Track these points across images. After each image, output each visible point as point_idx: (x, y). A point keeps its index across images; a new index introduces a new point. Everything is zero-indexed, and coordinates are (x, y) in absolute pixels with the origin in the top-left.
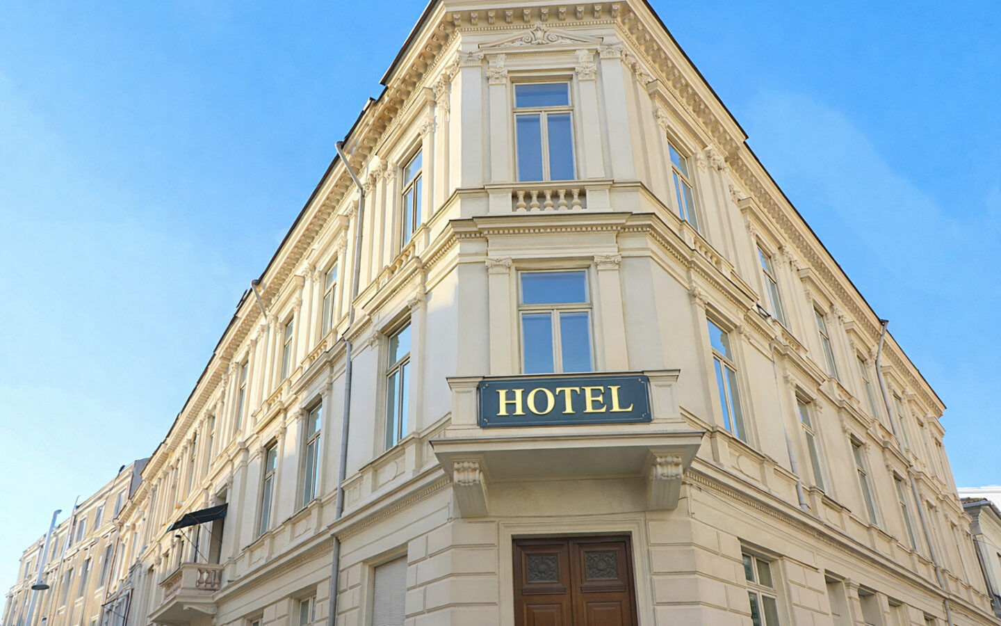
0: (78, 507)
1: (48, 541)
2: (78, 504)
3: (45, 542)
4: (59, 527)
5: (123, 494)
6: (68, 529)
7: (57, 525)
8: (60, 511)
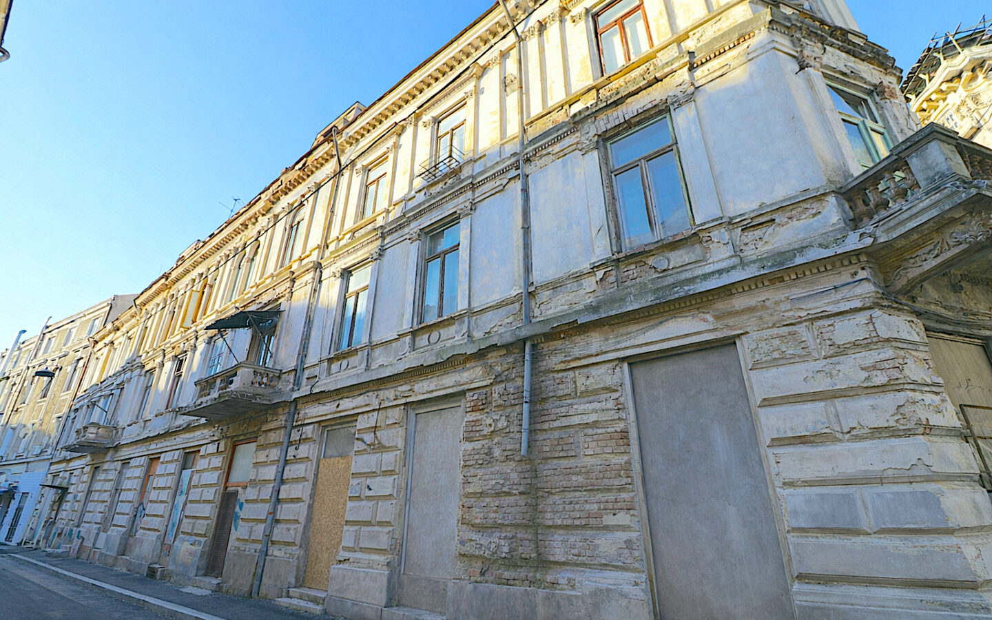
0: (47, 327)
1: (11, 354)
2: (48, 324)
3: (8, 353)
4: (23, 343)
5: (97, 321)
6: (35, 343)
7: (21, 340)
8: (25, 331)
